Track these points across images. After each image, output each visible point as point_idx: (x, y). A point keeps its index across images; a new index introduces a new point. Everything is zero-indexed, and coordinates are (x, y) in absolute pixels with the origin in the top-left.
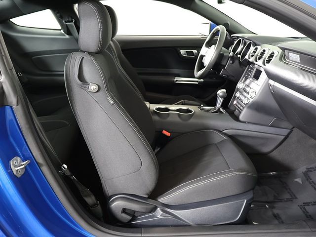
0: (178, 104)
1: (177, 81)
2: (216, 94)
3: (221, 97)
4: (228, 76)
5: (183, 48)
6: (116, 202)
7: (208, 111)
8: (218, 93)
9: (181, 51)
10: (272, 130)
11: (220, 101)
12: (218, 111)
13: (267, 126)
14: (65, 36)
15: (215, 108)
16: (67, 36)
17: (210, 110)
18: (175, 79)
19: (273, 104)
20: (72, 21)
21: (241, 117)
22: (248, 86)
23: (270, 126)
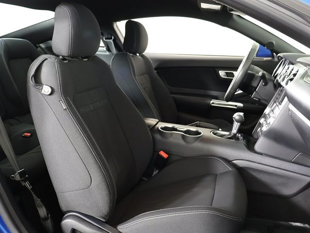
0: (192, 125)
1: (213, 103)
2: (232, 117)
3: (238, 121)
4: (259, 100)
5: (223, 68)
6: (68, 219)
7: (222, 136)
8: (234, 116)
9: (220, 71)
10: (295, 168)
11: (236, 126)
12: (234, 137)
13: (290, 162)
14: (106, 52)
15: (230, 133)
16: (108, 53)
17: (225, 135)
18: (211, 102)
19: (295, 133)
20: (111, 38)
21: (257, 147)
22: (272, 111)
23: (293, 162)
